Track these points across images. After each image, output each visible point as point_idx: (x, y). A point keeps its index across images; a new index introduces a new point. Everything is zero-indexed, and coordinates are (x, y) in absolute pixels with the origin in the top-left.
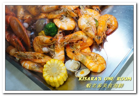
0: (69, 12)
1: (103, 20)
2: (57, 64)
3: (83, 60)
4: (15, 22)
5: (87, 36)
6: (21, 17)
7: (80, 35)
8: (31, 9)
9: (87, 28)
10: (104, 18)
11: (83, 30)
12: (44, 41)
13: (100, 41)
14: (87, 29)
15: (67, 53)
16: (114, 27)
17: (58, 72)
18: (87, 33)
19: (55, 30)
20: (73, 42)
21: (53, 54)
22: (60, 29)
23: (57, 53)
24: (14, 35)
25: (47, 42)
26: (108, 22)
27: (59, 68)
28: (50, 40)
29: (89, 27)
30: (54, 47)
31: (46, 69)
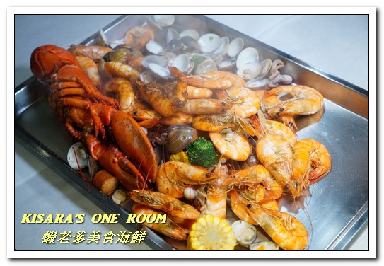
0: (243, 124)
1: (303, 150)
2: (218, 226)
3: (267, 225)
4: (127, 125)
5: (273, 177)
6: (128, 111)
7: (260, 173)
8: (160, 101)
9: (276, 163)
10: (305, 146)
11: (267, 165)
12: (189, 175)
13: (298, 192)
14: (276, 165)
15: (232, 205)
16: (324, 167)
17: (220, 241)
18: (273, 172)
19: (213, 157)
20: (247, 187)
21: (203, 202)
22: (224, 156)
23: (212, 202)
24: (116, 150)
25: (194, 179)
26: (313, 156)
27: (221, 234)
28: (204, 177)
29: (279, 161)
30: (206, 190)
31: (198, 233)
